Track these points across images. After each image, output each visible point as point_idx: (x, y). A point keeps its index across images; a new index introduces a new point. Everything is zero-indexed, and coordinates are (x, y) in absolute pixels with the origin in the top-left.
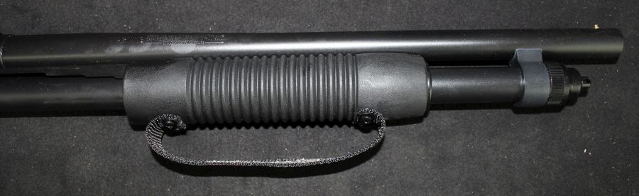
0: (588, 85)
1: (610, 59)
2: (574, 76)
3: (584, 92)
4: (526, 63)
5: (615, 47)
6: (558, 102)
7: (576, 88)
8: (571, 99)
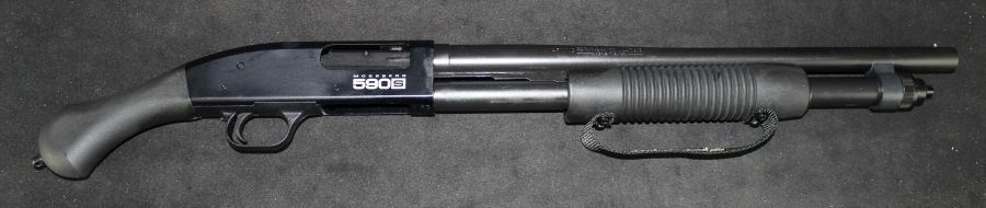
0: (932, 92)
1: (949, 70)
2: (921, 85)
3: (929, 96)
4: (882, 74)
5: (953, 62)
6: (908, 106)
7: (923, 94)
8: (920, 101)
